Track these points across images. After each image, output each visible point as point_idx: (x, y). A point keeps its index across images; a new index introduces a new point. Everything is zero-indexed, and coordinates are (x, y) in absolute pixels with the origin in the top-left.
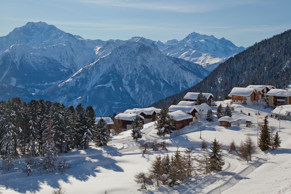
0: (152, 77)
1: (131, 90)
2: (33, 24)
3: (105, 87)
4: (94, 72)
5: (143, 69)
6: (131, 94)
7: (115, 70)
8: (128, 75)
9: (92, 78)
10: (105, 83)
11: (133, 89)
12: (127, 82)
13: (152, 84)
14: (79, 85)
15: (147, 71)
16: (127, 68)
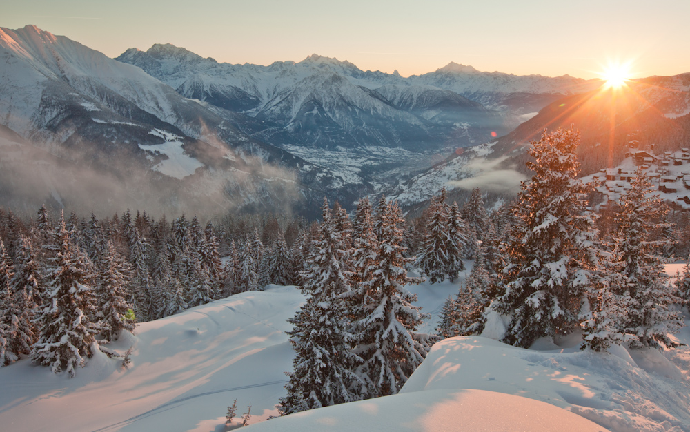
0: (348, 104)
1: (333, 116)
2: (161, 46)
3: (313, 114)
4: (294, 100)
5: (339, 97)
6: (333, 119)
7: (314, 98)
8: (326, 103)
9: (293, 106)
10: (312, 110)
11: (334, 115)
12: (327, 109)
13: (349, 110)
14: (284, 112)
15: (342, 99)
16: (324, 96)
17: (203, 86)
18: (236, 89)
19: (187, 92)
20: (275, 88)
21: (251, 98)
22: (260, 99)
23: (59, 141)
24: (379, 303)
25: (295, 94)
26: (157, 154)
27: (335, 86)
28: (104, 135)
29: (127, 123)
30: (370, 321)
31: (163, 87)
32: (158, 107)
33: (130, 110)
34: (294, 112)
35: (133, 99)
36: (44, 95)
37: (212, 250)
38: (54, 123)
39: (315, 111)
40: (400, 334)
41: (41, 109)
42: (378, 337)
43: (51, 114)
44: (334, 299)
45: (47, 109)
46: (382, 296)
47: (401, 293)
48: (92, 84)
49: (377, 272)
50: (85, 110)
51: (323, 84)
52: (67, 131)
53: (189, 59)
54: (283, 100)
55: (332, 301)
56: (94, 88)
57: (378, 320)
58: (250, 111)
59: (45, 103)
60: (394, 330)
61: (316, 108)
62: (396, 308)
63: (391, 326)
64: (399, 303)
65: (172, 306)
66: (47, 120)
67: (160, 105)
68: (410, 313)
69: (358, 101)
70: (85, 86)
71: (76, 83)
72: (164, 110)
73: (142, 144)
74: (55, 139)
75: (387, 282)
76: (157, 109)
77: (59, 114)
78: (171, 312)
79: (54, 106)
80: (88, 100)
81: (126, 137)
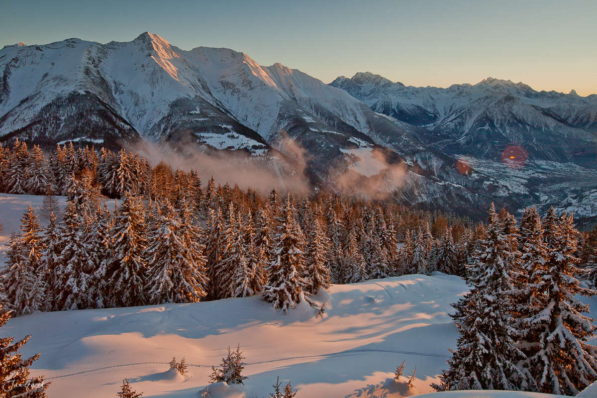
0: (520, 121)
1: (503, 132)
2: (362, 74)
3: (484, 129)
4: (468, 117)
5: (511, 115)
6: (504, 135)
7: (487, 115)
8: (498, 120)
9: (467, 122)
10: (484, 126)
11: (504, 131)
12: (498, 126)
13: (520, 127)
14: (458, 127)
15: (514, 117)
16: (496, 114)
17: (392, 105)
18: (419, 107)
19: (379, 109)
20: (452, 107)
21: (430, 115)
22: (438, 116)
24: (546, 306)
25: (469, 112)
26: (353, 157)
27: (508, 105)
28: (317, 141)
29: (333, 132)
30: (535, 321)
31: (361, 105)
32: (356, 120)
33: (336, 122)
34: (467, 127)
35: (339, 114)
36: (280, 111)
37: (391, 236)
39: (487, 127)
40: (568, 341)
41: (278, 121)
42: (543, 338)
43: (284, 124)
44: (500, 294)
45: (281, 121)
46: (549, 301)
47: (572, 302)
48: (312, 103)
49: (546, 277)
50: (306, 122)
51: (495, 104)
52: (292, 136)
53: (382, 83)
54: (458, 117)
55: (498, 295)
56: (313, 106)
57: (543, 322)
58: (428, 125)
59: (281, 117)
60: (561, 335)
61: (487, 124)
62: (563, 314)
63: (558, 331)
64: (568, 310)
65: (357, 275)
66: (281, 128)
67: (358, 119)
68: (581, 322)
69: (529, 119)
70: (307, 104)
71: (301, 102)
72: (360, 123)
73: (342, 148)
75: (556, 288)
76: (356, 122)
77: (289, 124)
78: (356, 280)
79: (286, 119)
80: (308, 115)
81: (332, 143)
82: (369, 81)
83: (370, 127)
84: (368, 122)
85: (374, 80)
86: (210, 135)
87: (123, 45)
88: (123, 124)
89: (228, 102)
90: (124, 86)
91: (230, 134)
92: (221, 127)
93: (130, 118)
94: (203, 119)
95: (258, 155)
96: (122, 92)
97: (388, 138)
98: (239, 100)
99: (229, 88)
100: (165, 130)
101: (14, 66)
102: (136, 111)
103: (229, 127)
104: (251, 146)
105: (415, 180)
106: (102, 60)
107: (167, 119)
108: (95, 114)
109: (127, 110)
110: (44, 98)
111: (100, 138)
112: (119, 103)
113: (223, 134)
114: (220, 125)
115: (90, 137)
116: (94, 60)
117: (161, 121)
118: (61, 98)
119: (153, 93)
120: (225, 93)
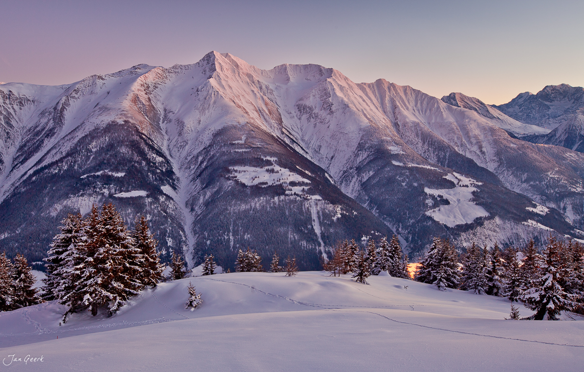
17: (581, 129)
23: (361, 181)
26: (439, 199)
28: (397, 177)
29: (425, 167)
32: (481, 151)
33: (448, 155)
36: (362, 139)
38: (362, 164)
41: (356, 152)
43: (362, 157)
45: (360, 152)
50: (388, 153)
52: (369, 172)
56: (420, 132)
59: (361, 147)
66: (358, 162)
70: (412, 131)
71: (405, 128)
72: (486, 154)
73: (429, 188)
74: (358, 180)
76: (479, 154)
77: (368, 156)
79: (365, 149)
80: (397, 144)
81: (417, 180)
82: (564, 97)
83: (500, 159)
84: (498, 154)
85: (573, 94)
86: (247, 168)
87: (187, 68)
88: (154, 156)
89: (301, 130)
90: (173, 114)
91: (270, 168)
92: (263, 159)
93: (171, 149)
94: (244, 150)
95: (293, 193)
96: (170, 121)
97: (526, 175)
98: (315, 127)
99: (306, 112)
100: (202, 162)
101: (73, 97)
102: (179, 142)
103: (272, 159)
104: (288, 182)
105: (536, 234)
106: (158, 86)
107: (207, 150)
108: (127, 145)
109: (170, 141)
110: (84, 129)
111: (121, 171)
112: (164, 133)
113: (261, 168)
114: (262, 157)
115: (112, 170)
116: (148, 87)
117: (200, 153)
118: (98, 129)
119: (200, 121)
120: (300, 119)
